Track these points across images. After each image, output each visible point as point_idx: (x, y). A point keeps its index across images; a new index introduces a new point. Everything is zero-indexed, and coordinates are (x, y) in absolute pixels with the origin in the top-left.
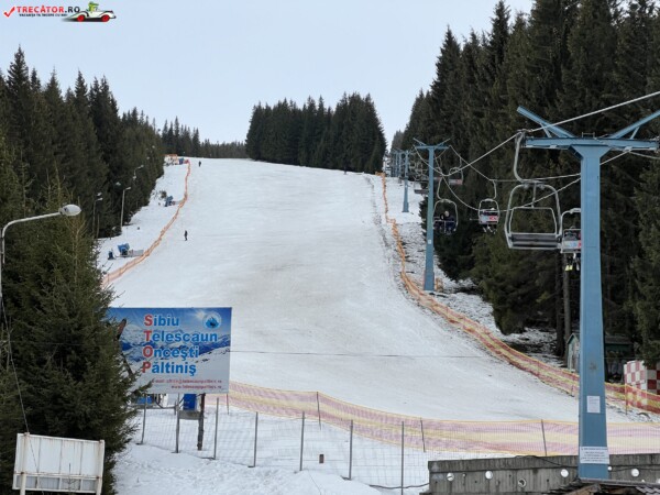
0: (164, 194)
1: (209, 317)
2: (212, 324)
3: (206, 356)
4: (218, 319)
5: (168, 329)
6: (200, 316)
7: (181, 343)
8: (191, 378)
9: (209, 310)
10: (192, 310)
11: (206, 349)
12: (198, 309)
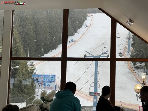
0: (86, 24)
1: (52, 77)
2: (52, 78)
3: (51, 83)
4: (53, 77)
5: (45, 78)
6: (50, 76)
7: (47, 81)
8: (49, 87)
9: (52, 75)
10: (49, 75)
11: (51, 82)
12: (50, 75)
